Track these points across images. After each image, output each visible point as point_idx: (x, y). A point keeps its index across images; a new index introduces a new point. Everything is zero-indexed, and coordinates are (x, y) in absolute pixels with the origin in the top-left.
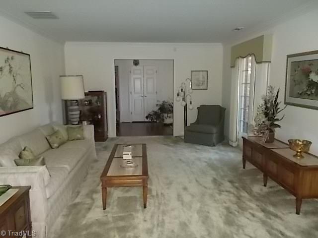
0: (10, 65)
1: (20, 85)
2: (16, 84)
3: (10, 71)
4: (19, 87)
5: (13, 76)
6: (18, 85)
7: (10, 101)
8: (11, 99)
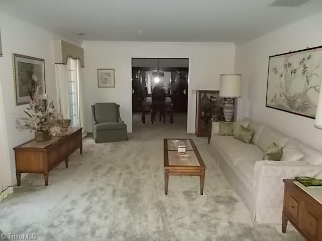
0: (304, 66)
1: (314, 87)
2: (309, 86)
3: (304, 72)
4: (313, 89)
5: (307, 77)
6: (311, 87)
7: (298, 102)
8: (300, 100)
